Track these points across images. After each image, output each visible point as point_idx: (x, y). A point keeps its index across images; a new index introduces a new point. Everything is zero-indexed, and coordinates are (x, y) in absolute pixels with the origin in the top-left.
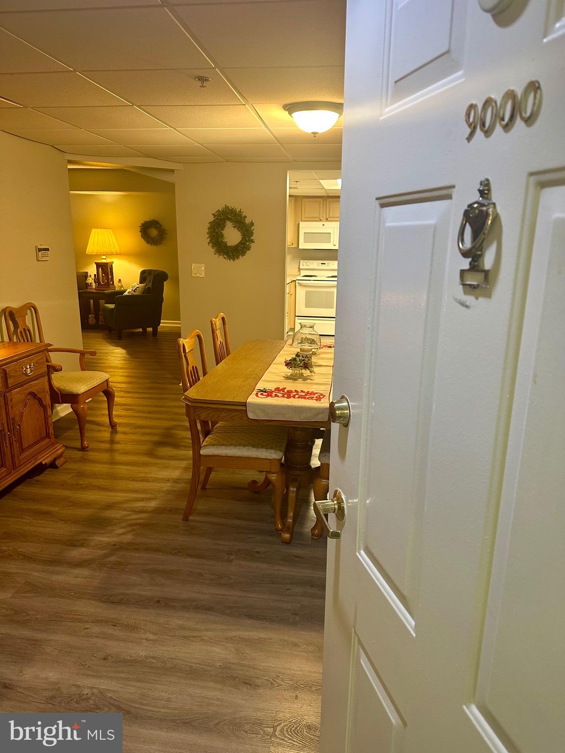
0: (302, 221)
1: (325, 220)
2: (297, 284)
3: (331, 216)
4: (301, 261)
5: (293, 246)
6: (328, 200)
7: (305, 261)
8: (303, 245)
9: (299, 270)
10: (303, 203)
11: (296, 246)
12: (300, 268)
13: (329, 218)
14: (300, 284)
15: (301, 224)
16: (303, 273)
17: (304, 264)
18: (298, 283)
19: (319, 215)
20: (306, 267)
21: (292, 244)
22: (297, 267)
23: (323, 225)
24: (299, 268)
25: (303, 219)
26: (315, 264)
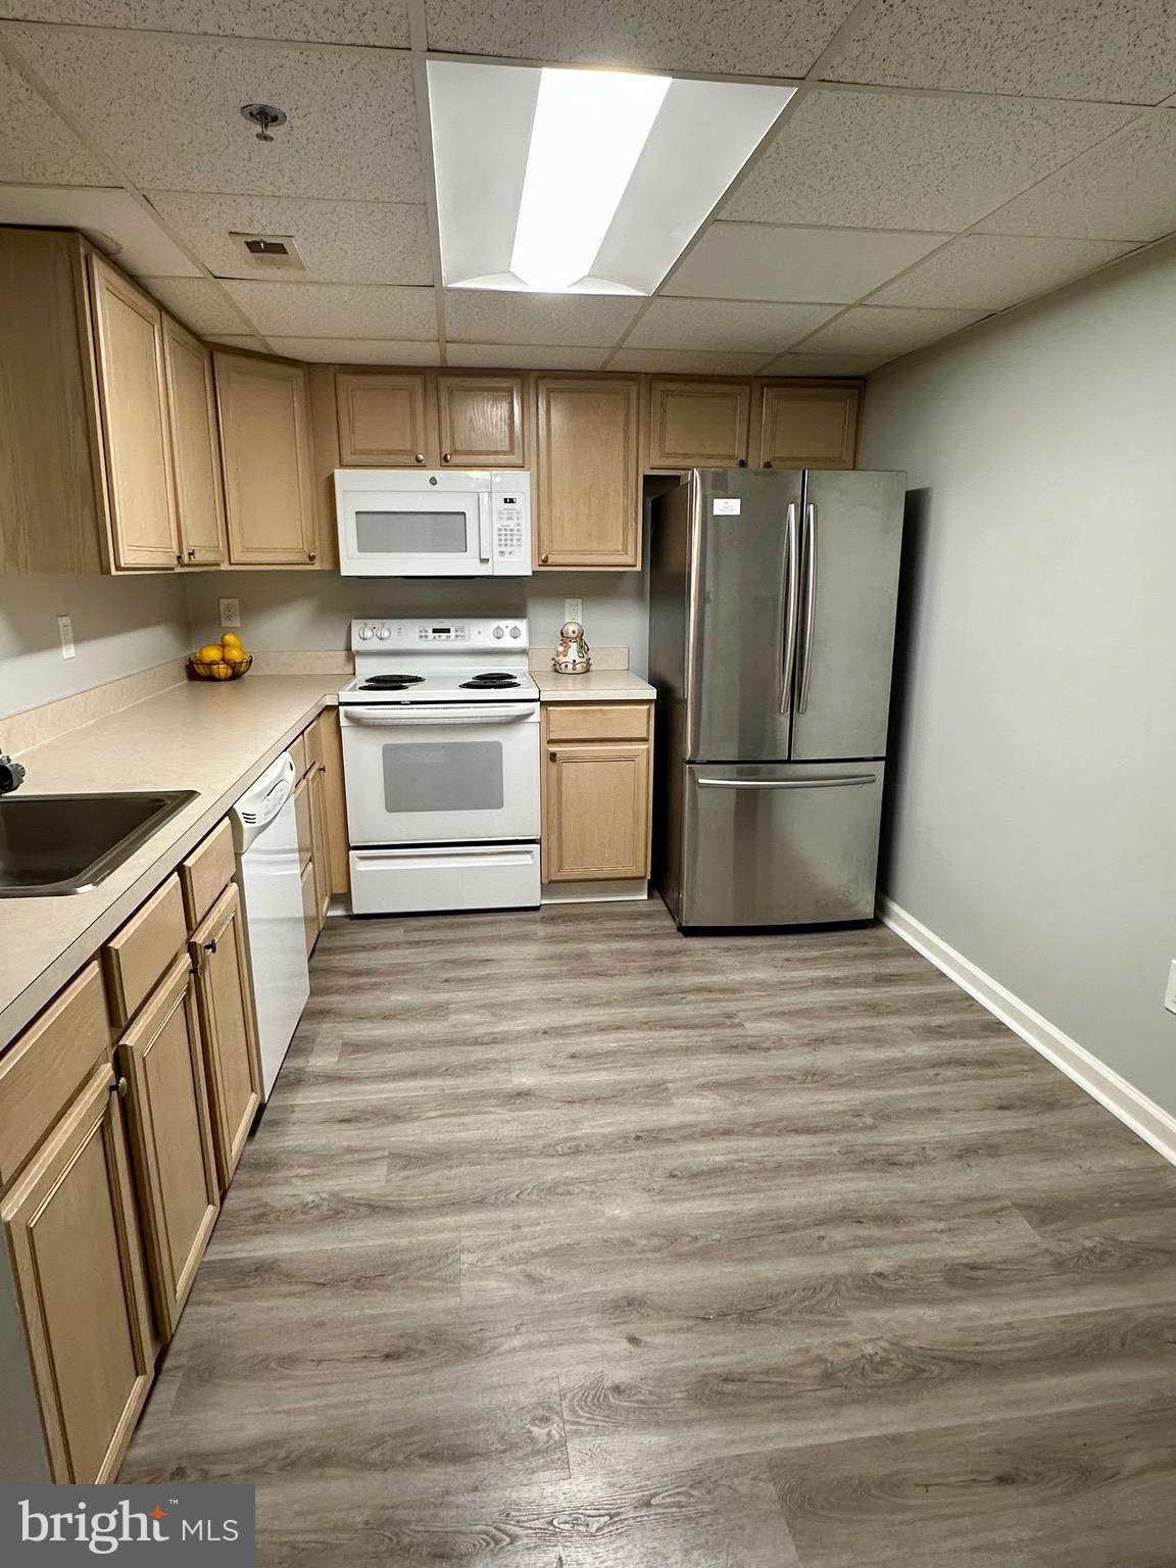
0: (342, 466)
1: (435, 458)
2: (343, 722)
3: (459, 447)
4: (354, 622)
5: (317, 566)
6: (445, 382)
7: (372, 623)
8: (354, 563)
9: (351, 656)
10: (342, 394)
11: (327, 567)
12: (355, 647)
13: (455, 452)
14: (357, 722)
15: (340, 475)
16: (369, 668)
17: (369, 634)
18: (348, 717)
19: (414, 443)
20: (374, 645)
21: (312, 558)
22: (342, 645)
23: (433, 481)
24: (349, 649)
25: (347, 459)
26: (409, 634)
